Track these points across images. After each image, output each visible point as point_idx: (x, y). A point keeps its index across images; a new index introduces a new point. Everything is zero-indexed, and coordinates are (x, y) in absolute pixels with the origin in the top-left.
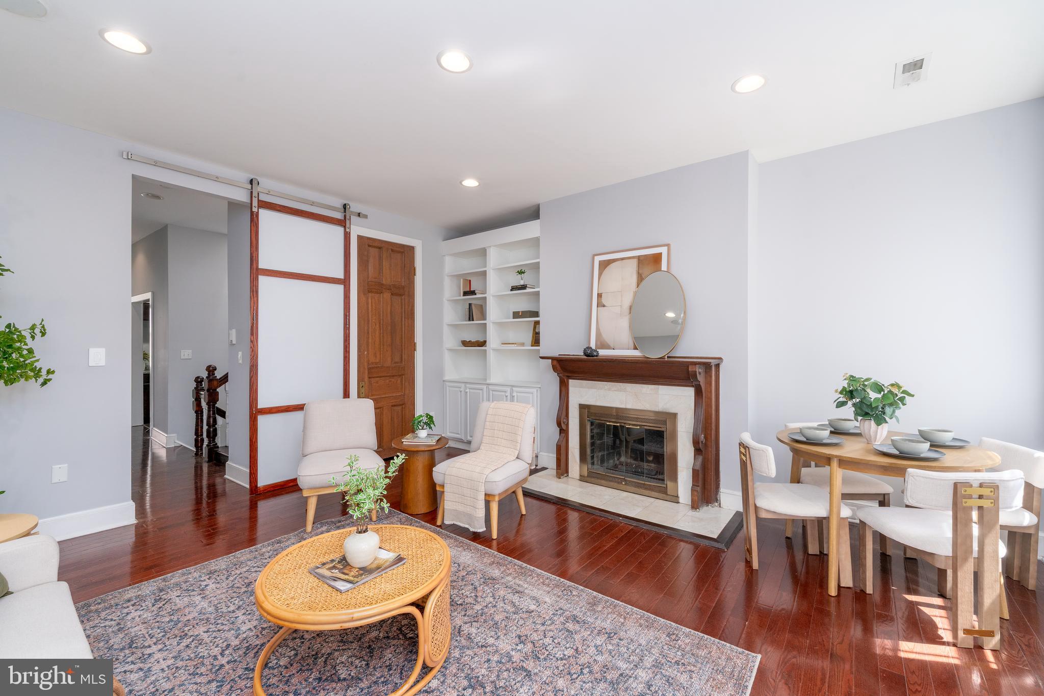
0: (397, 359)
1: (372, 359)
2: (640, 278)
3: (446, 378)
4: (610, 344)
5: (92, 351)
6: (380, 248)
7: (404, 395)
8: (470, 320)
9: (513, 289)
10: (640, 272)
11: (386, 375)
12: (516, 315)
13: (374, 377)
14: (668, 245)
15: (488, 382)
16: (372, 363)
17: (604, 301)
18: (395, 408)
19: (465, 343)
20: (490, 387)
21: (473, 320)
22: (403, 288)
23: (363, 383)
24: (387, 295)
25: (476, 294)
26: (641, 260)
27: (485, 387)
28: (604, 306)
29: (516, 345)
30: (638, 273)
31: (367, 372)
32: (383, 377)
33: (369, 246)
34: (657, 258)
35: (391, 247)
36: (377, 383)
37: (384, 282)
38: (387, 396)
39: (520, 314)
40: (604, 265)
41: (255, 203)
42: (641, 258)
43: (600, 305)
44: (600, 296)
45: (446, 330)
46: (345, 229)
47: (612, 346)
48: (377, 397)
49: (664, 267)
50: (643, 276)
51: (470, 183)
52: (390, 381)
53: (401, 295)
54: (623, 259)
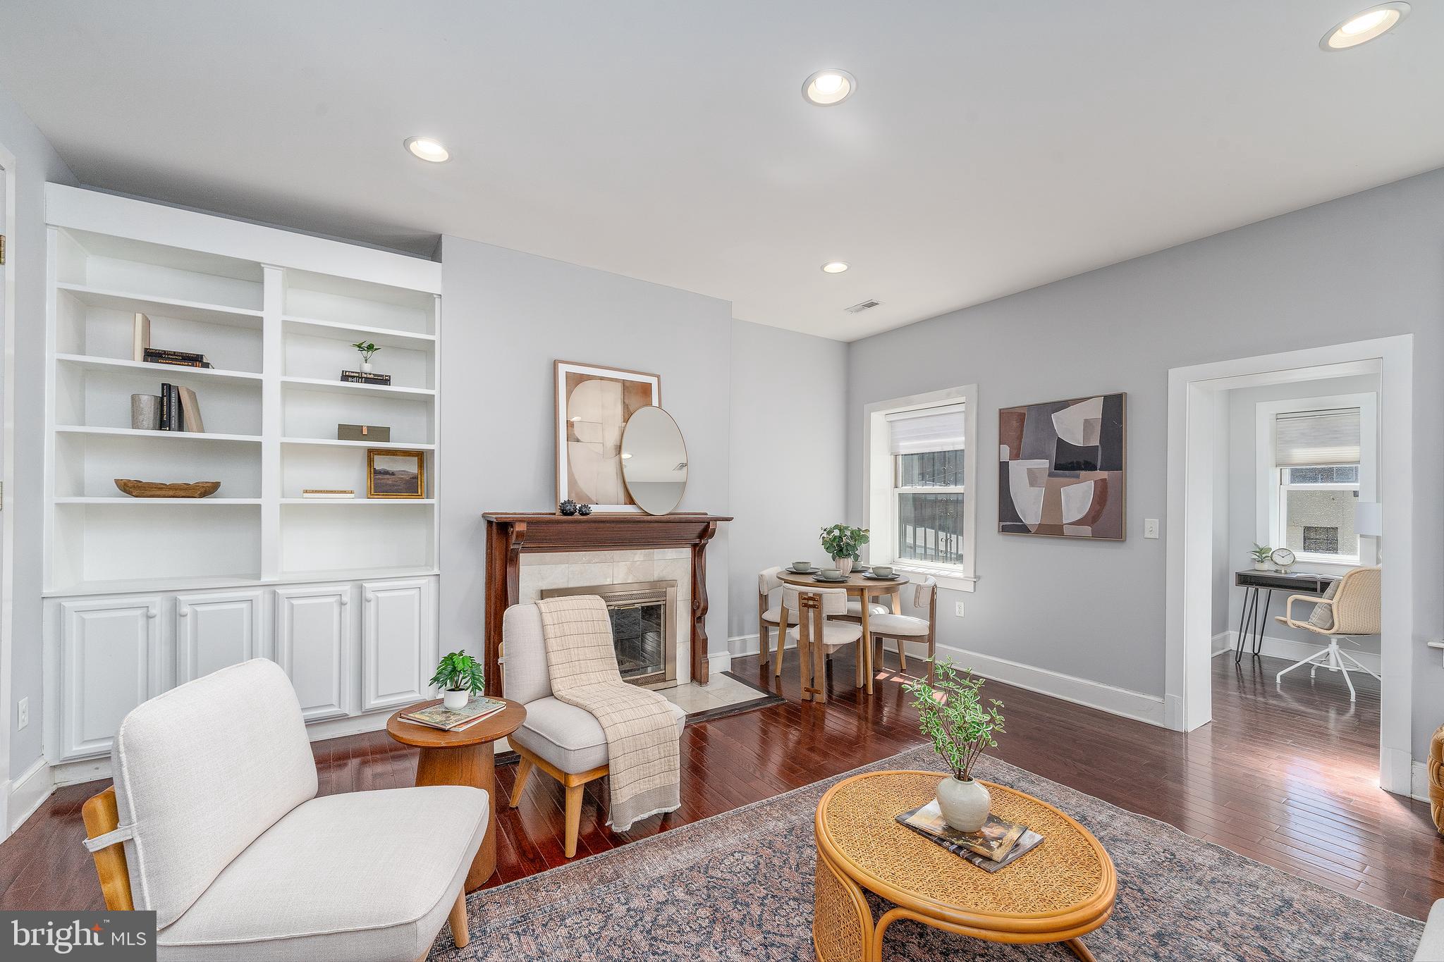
2: (627, 411)
4: (589, 495)
8: (162, 424)
9: (345, 377)
10: (627, 401)
12: (346, 432)
14: (658, 377)
15: (265, 579)
17: (577, 432)
19: (130, 488)
20: (280, 591)
21: (181, 428)
25: (206, 365)
26: (627, 387)
27: (258, 593)
28: (578, 441)
29: (352, 495)
30: (624, 403)
34: (645, 390)
39: (365, 432)
40: (576, 380)
42: (627, 384)
43: (571, 438)
44: (570, 425)
47: (594, 499)
49: (655, 402)
50: (631, 409)
54: (602, 378)
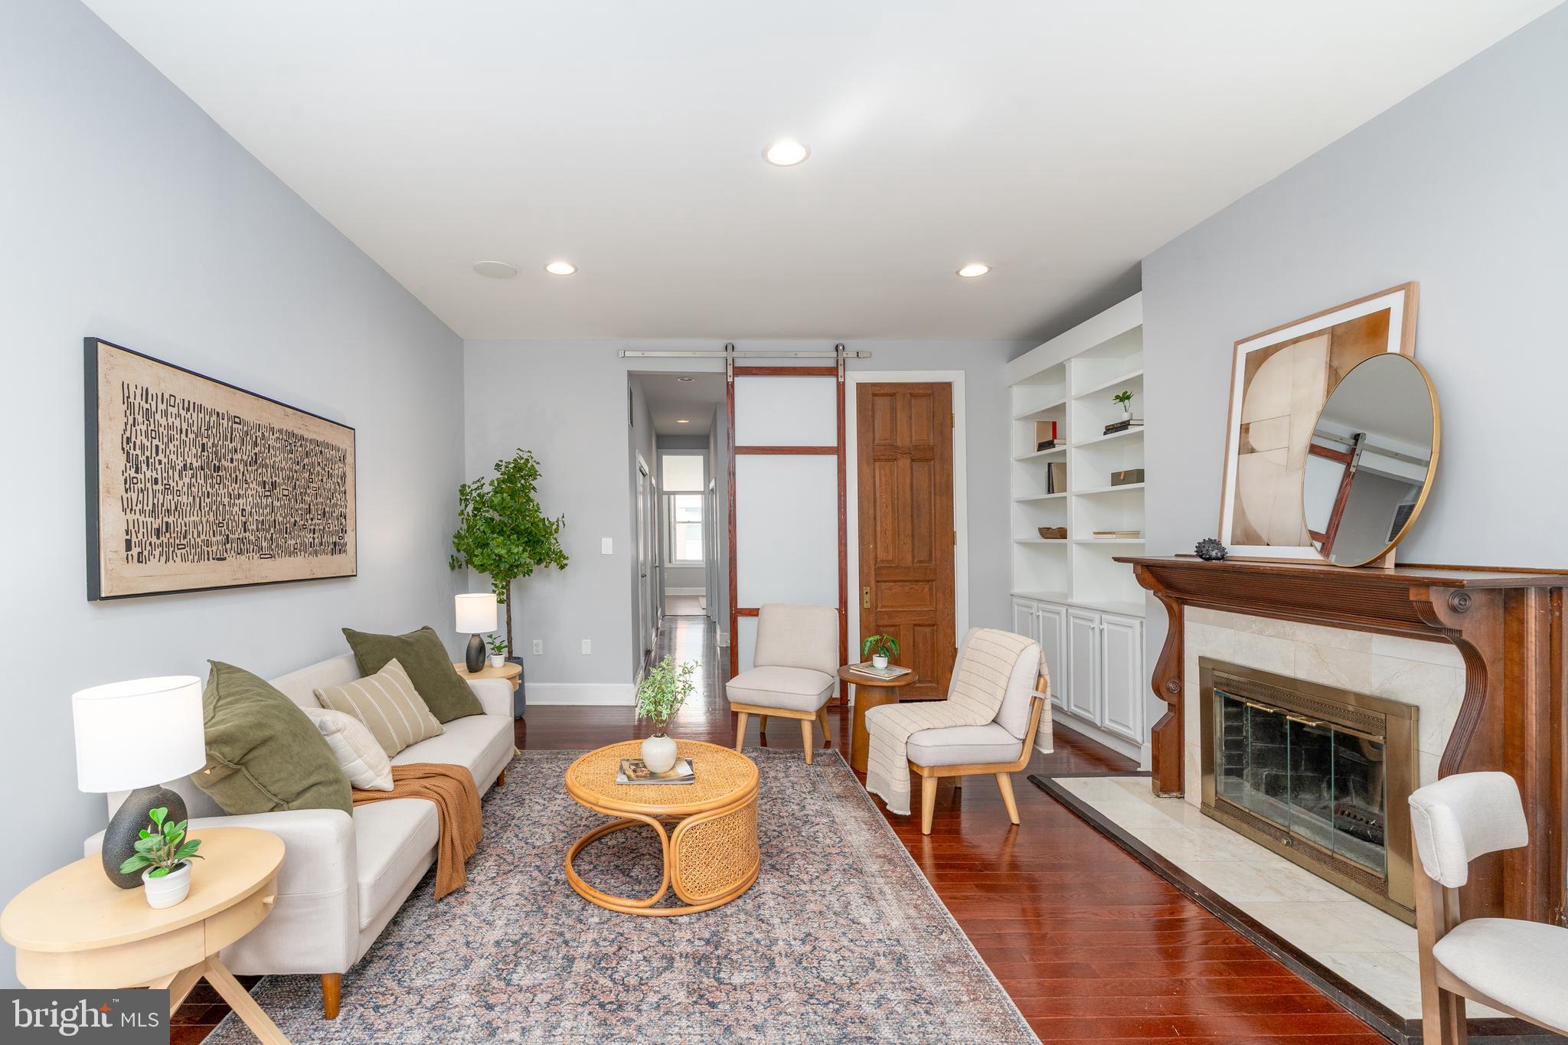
0: (924, 556)
1: (881, 555)
2: (1335, 377)
3: (1016, 590)
4: (1258, 531)
5: (604, 540)
6: (892, 395)
7: (935, 611)
8: (1049, 492)
9: (1110, 430)
10: (1335, 364)
11: (905, 579)
12: (1116, 479)
13: (885, 581)
14: (1406, 288)
16: (883, 561)
17: (1254, 439)
18: (920, 629)
19: (1044, 533)
20: (1069, 610)
21: (1053, 492)
22: (932, 448)
23: (868, 588)
24: (904, 463)
25: (1054, 446)
26: (1337, 337)
28: (1253, 451)
30: (1331, 366)
31: (873, 573)
32: (900, 581)
33: (874, 395)
34: (1377, 324)
35: (909, 391)
36: (890, 589)
37: (899, 443)
38: (905, 609)
39: (1121, 477)
40: (1257, 360)
41: (730, 372)
42: (1339, 332)
43: (1246, 449)
44: (1245, 429)
45: (1015, 510)
46: (838, 380)
47: (1265, 537)
48: (890, 609)
49: (1394, 344)
50: (1344, 371)
51: (974, 270)
52: (912, 588)
53: (927, 460)
54: (1295, 341)
